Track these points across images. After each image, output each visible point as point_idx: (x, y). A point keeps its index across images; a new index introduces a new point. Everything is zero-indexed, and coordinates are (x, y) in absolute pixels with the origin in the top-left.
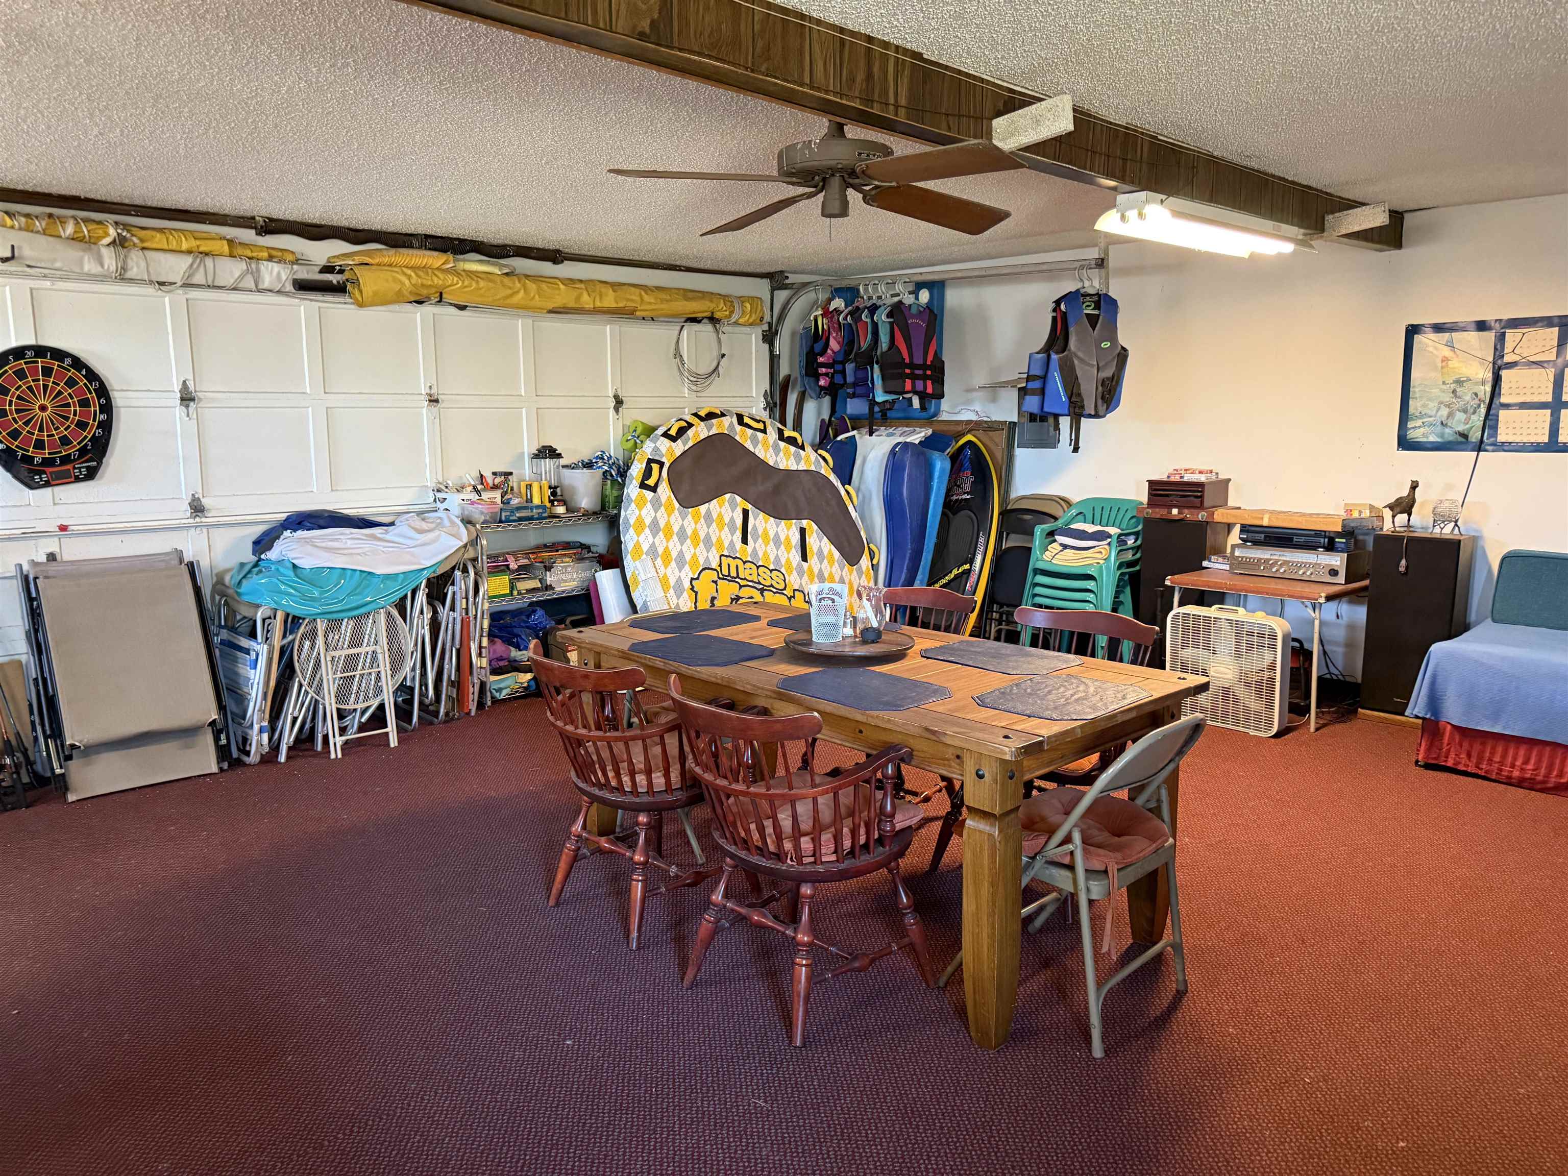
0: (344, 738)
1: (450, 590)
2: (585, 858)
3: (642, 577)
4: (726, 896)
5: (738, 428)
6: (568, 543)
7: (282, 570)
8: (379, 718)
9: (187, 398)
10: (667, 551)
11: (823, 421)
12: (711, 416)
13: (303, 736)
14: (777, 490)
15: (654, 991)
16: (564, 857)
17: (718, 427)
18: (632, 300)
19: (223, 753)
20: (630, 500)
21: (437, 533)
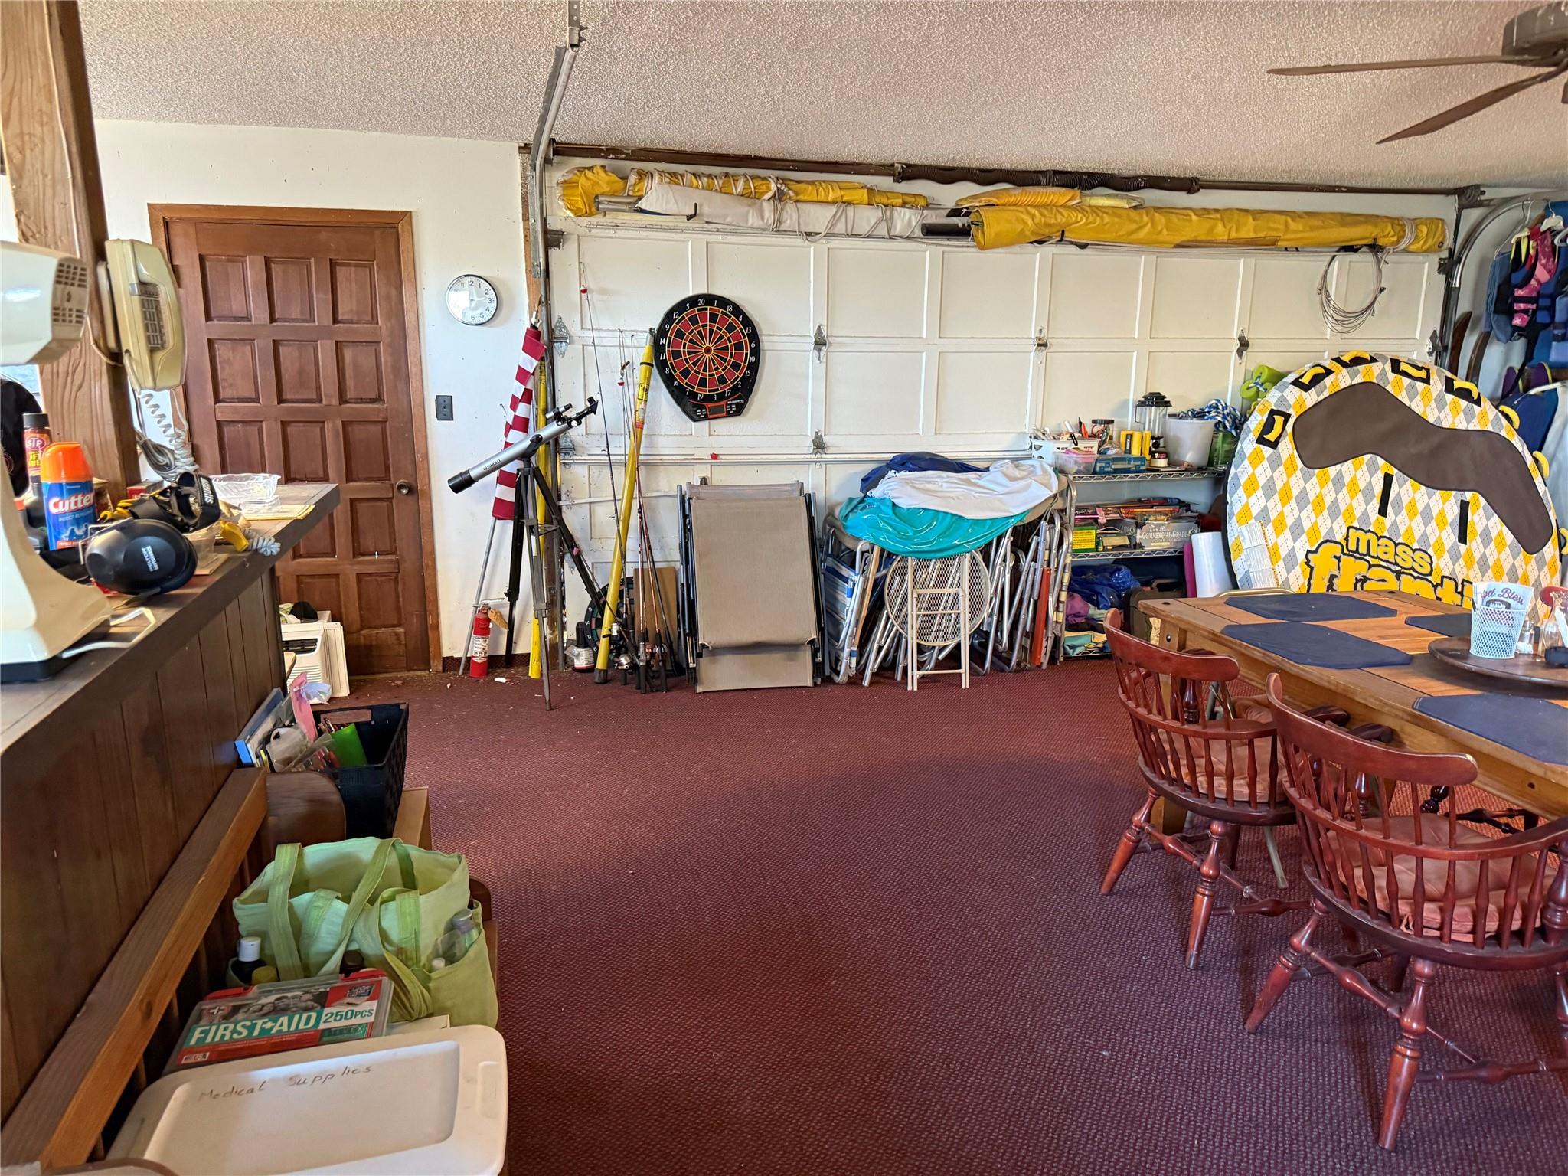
0: (921, 673)
1: (1035, 539)
2: (1146, 851)
3: (1247, 544)
4: (1311, 942)
5: (1392, 376)
6: (1166, 499)
7: (883, 507)
8: (954, 658)
9: (820, 343)
10: (1281, 517)
11: (1511, 370)
12: (1357, 361)
13: (886, 665)
14: (1435, 452)
15: (1209, 1023)
16: (1122, 846)
17: (1362, 375)
18: (1276, 230)
19: (818, 669)
20: (1243, 456)
21: (1029, 481)
